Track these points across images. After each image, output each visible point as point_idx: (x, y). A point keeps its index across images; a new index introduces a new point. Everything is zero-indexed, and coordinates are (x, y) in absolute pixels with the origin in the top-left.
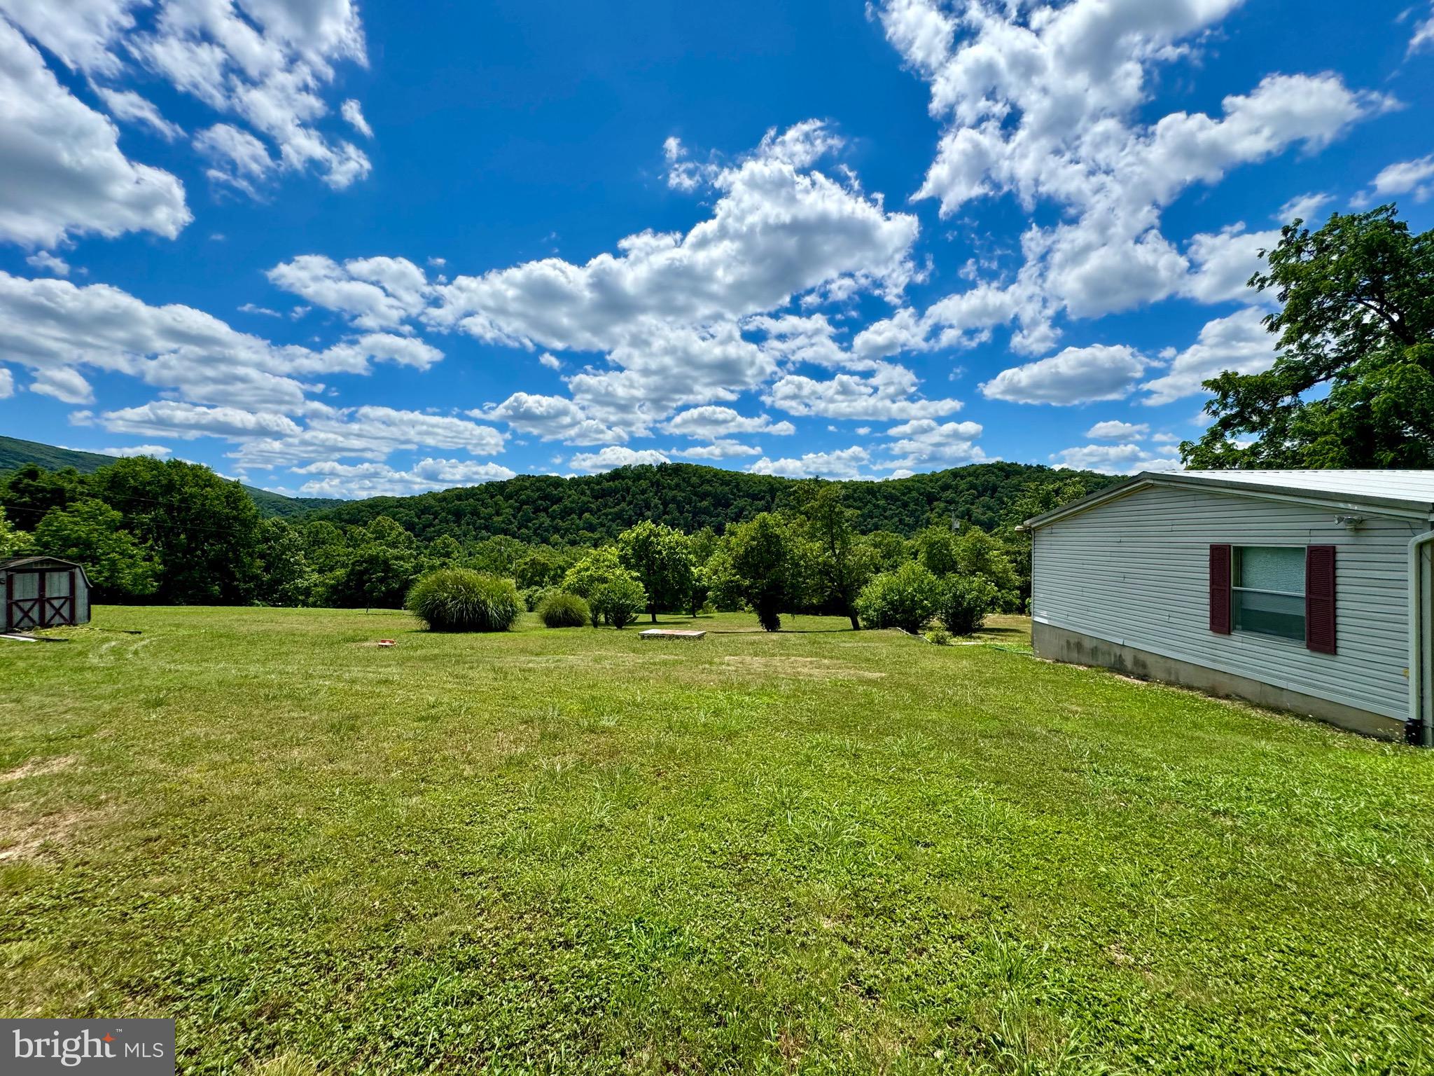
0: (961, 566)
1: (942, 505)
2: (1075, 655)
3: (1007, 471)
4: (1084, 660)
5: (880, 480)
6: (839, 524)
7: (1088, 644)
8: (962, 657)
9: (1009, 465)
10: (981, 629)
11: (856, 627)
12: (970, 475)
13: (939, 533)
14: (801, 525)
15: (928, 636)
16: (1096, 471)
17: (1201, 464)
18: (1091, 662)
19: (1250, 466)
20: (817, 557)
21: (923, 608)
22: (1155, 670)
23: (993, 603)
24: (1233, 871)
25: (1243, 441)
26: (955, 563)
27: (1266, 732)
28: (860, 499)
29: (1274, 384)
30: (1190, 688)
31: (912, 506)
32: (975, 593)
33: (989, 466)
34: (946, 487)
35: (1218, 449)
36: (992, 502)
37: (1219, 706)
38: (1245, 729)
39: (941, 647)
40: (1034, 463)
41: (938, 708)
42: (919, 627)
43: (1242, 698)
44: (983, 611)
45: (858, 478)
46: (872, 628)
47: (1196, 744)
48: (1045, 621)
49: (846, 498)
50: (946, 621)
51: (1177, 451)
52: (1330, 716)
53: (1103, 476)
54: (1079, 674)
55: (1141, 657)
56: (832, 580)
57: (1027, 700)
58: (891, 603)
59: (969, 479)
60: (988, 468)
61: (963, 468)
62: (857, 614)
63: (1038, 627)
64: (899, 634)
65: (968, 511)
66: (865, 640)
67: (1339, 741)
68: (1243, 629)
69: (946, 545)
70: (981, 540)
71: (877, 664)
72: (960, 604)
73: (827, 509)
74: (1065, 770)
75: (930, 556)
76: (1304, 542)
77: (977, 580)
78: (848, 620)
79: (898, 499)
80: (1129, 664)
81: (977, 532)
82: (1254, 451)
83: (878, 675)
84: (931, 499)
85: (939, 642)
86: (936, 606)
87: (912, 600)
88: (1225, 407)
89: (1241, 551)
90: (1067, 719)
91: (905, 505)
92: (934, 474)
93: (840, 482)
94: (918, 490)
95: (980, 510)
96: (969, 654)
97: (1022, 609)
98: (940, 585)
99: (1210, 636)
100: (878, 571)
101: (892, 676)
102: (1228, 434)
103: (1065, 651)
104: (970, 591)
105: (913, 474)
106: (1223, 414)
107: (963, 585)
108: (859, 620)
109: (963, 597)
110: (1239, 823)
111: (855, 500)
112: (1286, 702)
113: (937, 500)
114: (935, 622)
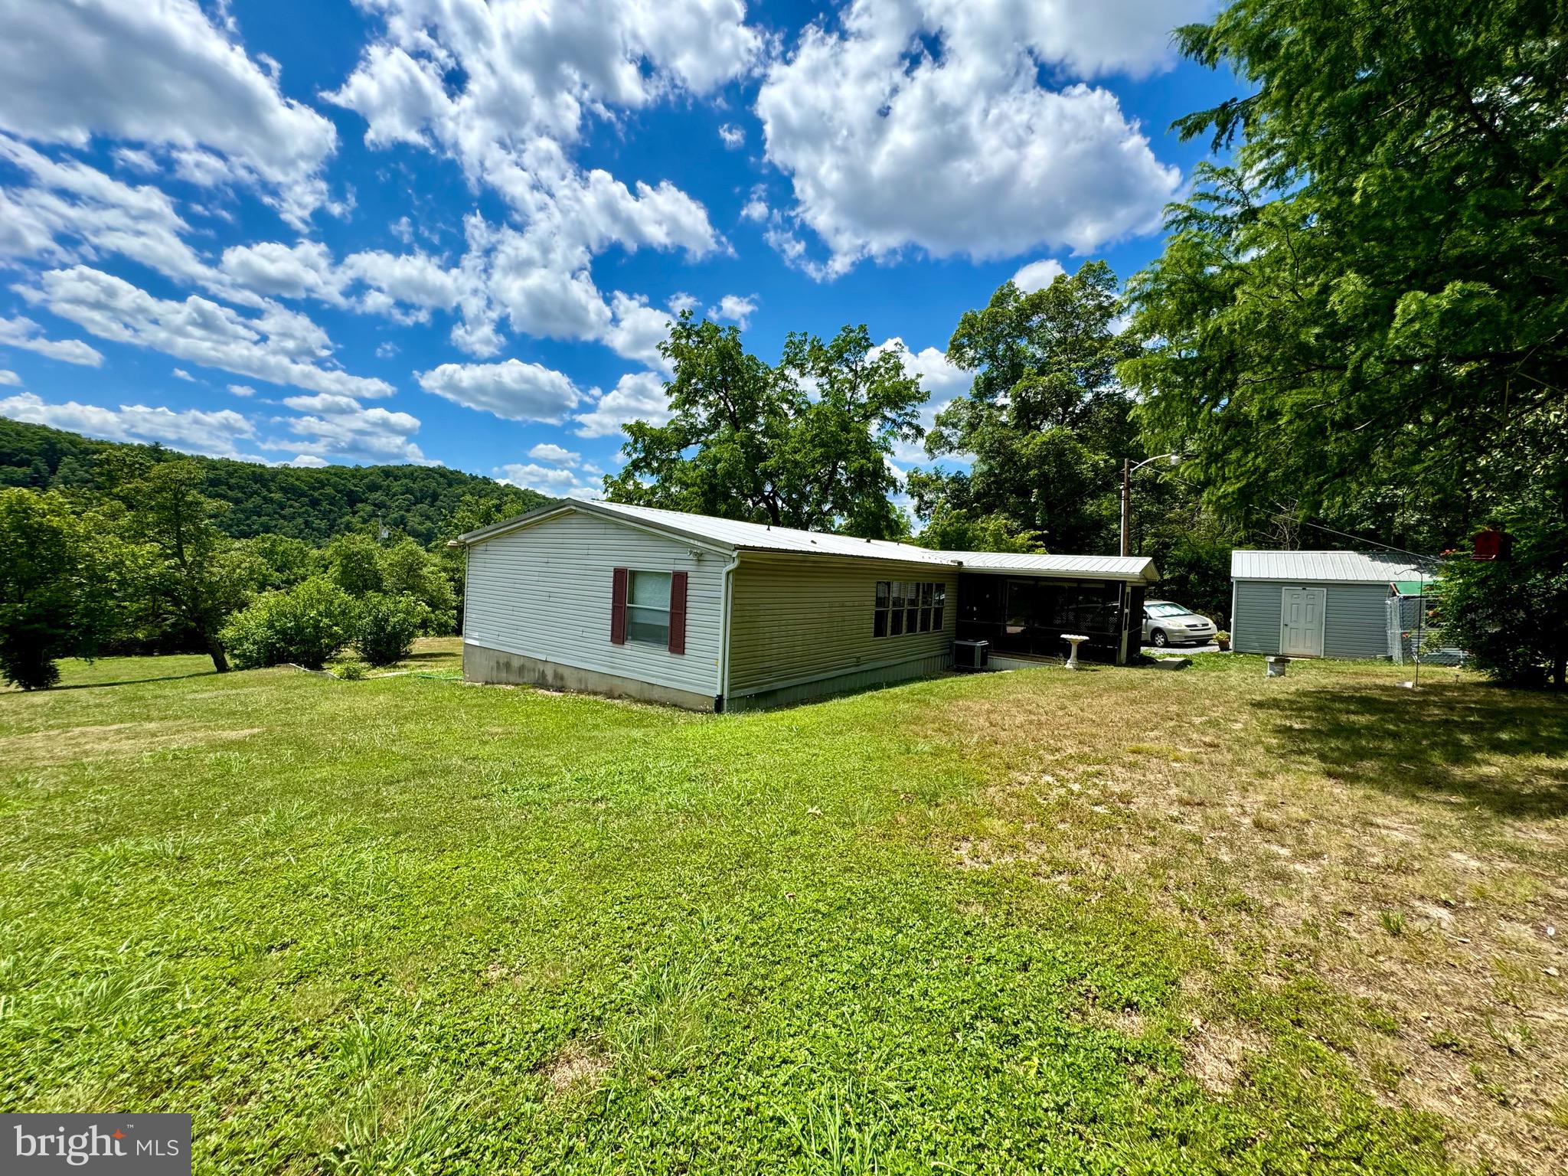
0: (388, 583)
1: (369, 508)
2: (504, 675)
3: (451, 479)
4: (512, 679)
5: (275, 465)
6: (191, 519)
7: (516, 663)
8: (378, 693)
9: (452, 472)
10: (408, 656)
11: (222, 667)
12: (405, 477)
13: (360, 543)
14: (114, 516)
15: (334, 671)
16: (539, 492)
17: (617, 498)
18: (520, 681)
19: (649, 504)
20: (146, 567)
21: (331, 636)
22: (571, 682)
23: (424, 625)
24: (600, 849)
25: (647, 482)
26: (381, 580)
27: (640, 722)
28: (241, 488)
29: (667, 439)
30: (595, 693)
31: (325, 505)
32: (402, 615)
33: (430, 469)
34: (374, 487)
35: (630, 486)
36: (432, 512)
37: (612, 706)
38: (628, 723)
39: (352, 683)
40: (480, 474)
41: (333, 760)
42: (325, 661)
43: (630, 696)
44: (412, 635)
45: (236, 457)
46: (248, 668)
47: (591, 744)
48: (477, 643)
49: (214, 482)
50: (364, 650)
51: (601, 482)
52: (679, 701)
53: (544, 498)
54: (506, 694)
55: (560, 670)
56: (177, 602)
57: (448, 731)
58: (283, 632)
59: (404, 481)
60: (429, 472)
61: (398, 468)
62: (223, 649)
63: (470, 650)
64: (293, 672)
65: (402, 517)
66: (234, 685)
67: (681, 718)
68: (634, 639)
69: (369, 557)
70: (411, 553)
71: (249, 716)
72: (383, 629)
73: (168, 495)
74: (475, 798)
75: (345, 572)
76: (670, 568)
77: (406, 600)
78: (208, 659)
79: (303, 494)
80: (550, 678)
81: (410, 544)
82: (653, 491)
83: (247, 732)
84: (353, 499)
85: (350, 677)
86: (350, 631)
87: (316, 627)
88: (635, 450)
89: (634, 574)
90: (486, 743)
91: (315, 503)
92: (358, 469)
93: (204, 458)
94: (335, 486)
95: (417, 519)
96: (390, 688)
97: (458, 631)
98: (358, 607)
99: (610, 647)
100: (262, 587)
101: (270, 731)
102: (637, 474)
103: (495, 673)
104: (394, 614)
105: (327, 464)
106: (635, 456)
107: (386, 605)
108: (227, 657)
109: (387, 620)
110: (611, 804)
111: (230, 488)
112: (656, 694)
113: (362, 501)
114: (348, 652)
